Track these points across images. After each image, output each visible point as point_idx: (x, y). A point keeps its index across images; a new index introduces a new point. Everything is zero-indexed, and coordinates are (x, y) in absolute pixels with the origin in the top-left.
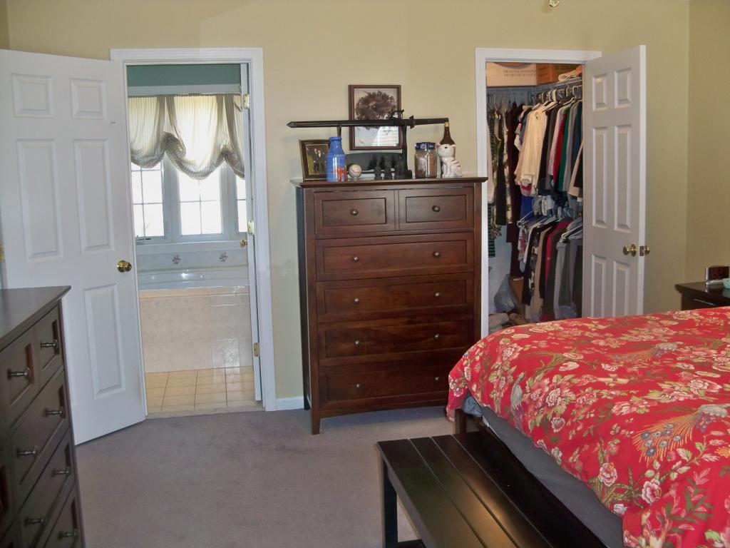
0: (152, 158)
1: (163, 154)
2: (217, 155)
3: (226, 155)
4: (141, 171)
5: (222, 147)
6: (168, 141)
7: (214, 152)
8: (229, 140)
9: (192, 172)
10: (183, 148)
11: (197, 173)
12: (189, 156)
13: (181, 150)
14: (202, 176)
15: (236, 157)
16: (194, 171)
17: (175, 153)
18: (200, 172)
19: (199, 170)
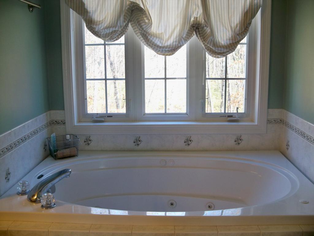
0: (114, 29)
1: (127, 26)
2: (187, 27)
3: (197, 28)
4: (105, 45)
5: (192, 19)
6: (132, 11)
7: (184, 24)
8: (201, 11)
9: (158, 46)
10: (149, 19)
11: (163, 47)
12: (154, 29)
13: (147, 21)
14: (169, 51)
15: (209, 30)
16: (160, 45)
17: (139, 24)
18: (167, 47)
19: (166, 45)
